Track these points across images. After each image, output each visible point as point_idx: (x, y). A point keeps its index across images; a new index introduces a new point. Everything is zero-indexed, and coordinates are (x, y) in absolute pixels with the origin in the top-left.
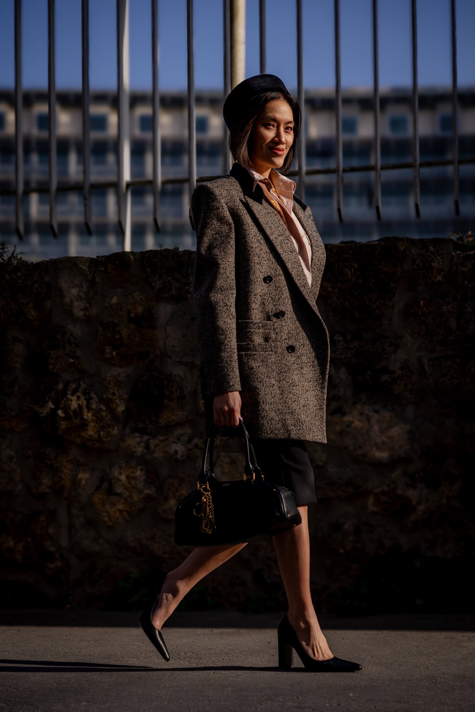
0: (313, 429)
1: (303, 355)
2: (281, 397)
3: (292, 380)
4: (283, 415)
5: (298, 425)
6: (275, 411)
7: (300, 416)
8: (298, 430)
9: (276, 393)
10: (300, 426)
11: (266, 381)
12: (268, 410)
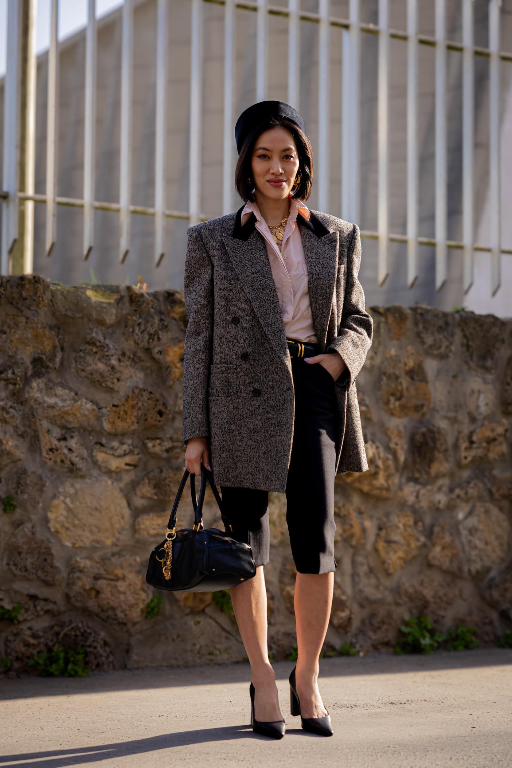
0: (271, 478)
1: (270, 399)
2: (241, 444)
3: (254, 426)
4: (241, 463)
5: (254, 474)
6: (233, 458)
7: (259, 464)
8: (255, 479)
9: (236, 439)
10: (256, 475)
11: (225, 427)
12: (225, 457)
